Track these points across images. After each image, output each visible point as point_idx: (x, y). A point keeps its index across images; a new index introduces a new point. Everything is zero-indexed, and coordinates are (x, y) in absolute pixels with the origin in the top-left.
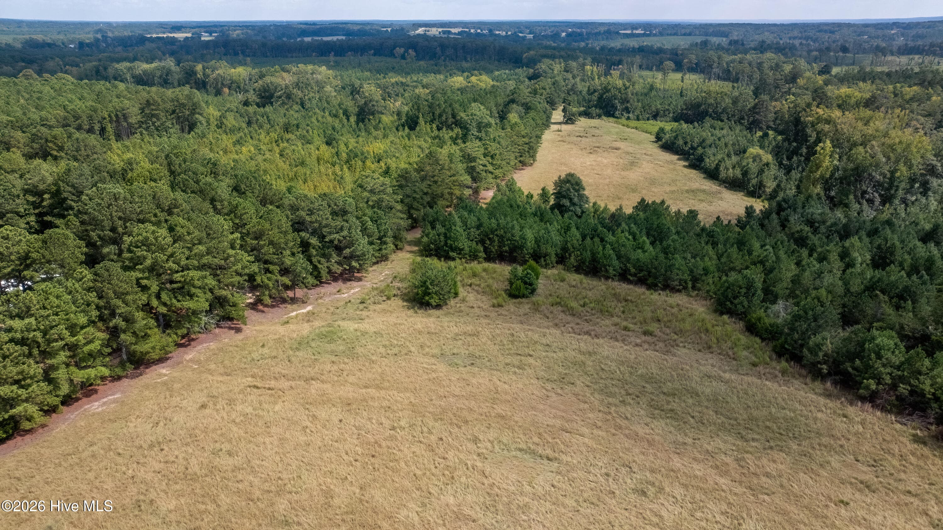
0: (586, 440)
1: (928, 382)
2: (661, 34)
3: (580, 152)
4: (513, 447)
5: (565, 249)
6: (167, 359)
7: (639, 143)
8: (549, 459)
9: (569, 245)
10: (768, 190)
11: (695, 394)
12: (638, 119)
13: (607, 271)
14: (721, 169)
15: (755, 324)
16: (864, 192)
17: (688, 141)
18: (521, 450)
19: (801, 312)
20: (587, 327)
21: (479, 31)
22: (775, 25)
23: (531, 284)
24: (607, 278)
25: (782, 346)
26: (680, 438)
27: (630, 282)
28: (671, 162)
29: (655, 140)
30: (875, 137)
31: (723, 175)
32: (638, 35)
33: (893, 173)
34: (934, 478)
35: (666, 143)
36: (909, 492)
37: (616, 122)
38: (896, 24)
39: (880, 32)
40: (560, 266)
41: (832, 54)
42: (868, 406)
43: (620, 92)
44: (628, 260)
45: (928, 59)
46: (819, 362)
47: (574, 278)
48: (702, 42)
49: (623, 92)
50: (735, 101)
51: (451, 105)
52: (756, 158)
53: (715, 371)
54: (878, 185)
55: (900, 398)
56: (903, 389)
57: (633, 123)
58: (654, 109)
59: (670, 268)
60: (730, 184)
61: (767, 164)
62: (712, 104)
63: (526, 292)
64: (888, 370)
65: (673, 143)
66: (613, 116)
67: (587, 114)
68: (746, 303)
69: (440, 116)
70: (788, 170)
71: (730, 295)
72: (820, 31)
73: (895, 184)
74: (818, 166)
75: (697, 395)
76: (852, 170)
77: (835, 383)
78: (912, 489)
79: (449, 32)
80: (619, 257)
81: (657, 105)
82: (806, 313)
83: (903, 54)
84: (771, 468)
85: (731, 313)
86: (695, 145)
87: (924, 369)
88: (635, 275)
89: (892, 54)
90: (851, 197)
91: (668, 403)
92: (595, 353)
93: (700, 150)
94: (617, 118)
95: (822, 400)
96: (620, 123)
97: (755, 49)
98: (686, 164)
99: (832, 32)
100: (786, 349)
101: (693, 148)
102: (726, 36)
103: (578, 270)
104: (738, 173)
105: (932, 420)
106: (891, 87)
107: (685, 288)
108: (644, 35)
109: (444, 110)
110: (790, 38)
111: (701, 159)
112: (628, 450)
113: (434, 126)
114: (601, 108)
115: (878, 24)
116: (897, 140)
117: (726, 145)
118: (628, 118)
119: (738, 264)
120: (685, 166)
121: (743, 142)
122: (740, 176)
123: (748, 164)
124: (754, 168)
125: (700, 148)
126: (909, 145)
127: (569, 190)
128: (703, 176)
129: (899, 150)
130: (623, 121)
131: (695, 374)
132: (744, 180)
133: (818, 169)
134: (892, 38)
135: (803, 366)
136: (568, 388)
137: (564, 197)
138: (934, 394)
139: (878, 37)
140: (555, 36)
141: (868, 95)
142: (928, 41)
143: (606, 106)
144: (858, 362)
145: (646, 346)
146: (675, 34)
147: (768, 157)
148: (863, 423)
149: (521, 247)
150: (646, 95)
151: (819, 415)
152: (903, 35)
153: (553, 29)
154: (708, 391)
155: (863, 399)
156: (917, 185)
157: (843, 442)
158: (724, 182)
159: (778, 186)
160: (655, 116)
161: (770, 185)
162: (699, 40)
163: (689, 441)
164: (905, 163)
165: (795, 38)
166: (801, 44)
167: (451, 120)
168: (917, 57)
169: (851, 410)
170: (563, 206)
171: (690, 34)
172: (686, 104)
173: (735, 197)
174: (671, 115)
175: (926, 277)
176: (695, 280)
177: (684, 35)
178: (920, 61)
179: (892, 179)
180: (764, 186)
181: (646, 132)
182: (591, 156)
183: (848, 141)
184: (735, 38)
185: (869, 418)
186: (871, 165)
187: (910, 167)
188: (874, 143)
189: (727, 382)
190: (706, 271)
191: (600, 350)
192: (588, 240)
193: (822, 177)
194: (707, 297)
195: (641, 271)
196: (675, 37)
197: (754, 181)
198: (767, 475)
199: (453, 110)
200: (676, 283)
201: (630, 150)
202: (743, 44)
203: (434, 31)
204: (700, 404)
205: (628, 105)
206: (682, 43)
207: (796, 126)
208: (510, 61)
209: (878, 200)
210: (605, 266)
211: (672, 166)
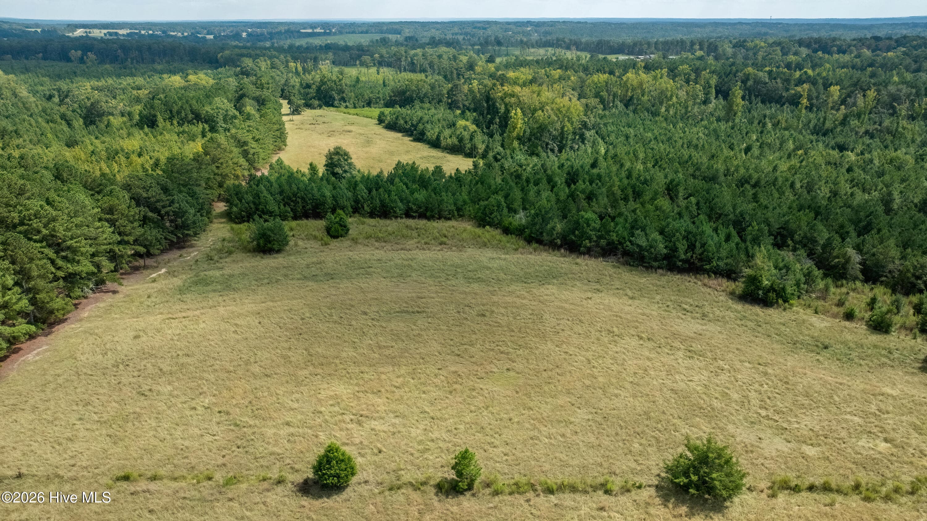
0: (437, 299)
1: (615, 235)
2: (341, 33)
3: (319, 136)
4: (392, 311)
5: (357, 201)
6: (66, 319)
7: (366, 126)
8: (418, 312)
9: (359, 196)
10: (480, 151)
11: (488, 268)
12: (355, 107)
13: (395, 212)
14: (442, 139)
15: (508, 227)
16: (547, 144)
17: (408, 120)
18: (398, 312)
19: (538, 211)
20: (399, 247)
21: (151, 32)
22: (437, 23)
23: (345, 226)
24: (396, 217)
25: (530, 236)
26: (491, 289)
27: (413, 218)
28: (398, 138)
29: (377, 122)
30: (547, 104)
31: (443, 143)
32: (319, 34)
33: (562, 128)
34: (626, 281)
35: (389, 123)
36: (618, 289)
37: (337, 111)
38: (529, 23)
39: (519, 29)
40: (357, 215)
41: (490, 47)
42: (587, 256)
43: (335, 84)
44: (409, 202)
45: (558, 51)
46: (554, 239)
47: (372, 221)
48: (381, 39)
49: (338, 83)
50: (433, 87)
51: (187, 102)
52: (465, 128)
53: (495, 255)
54: (554, 139)
55: (603, 249)
56: (603, 242)
57: (352, 111)
58: (367, 97)
59: (441, 202)
60: (451, 150)
61: (475, 131)
62: (415, 91)
63: (343, 233)
64: (594, 233)
65: (396, 123)
66: (332, 106)
67: (308, 106)
68: (499, 217)
69: (179, 113)
70: (491, 135)
71: (488, 212)
72: (475, 28)
73: (565, 136)
74: (514, 128)
75: (490, 268)
76: (537, 128)
77: (565, 249)
78: (618, 287)
79: (116, 34)
80: (401, 201)
81: (368, 94)
82: (541, 211)
83: (540, 47)
84: (548, 292)
85: (491, 225)
86: (415, 123)
87: (612, 229)
88: (416, 212)
89: (533, 47)
90: (539, 148)
91: (475, 275)
92: (414, 259)
93: (421, 126)
94: (337, 107)
95: (562, 259)
96: (341, 112)
97: (428, 44)
98: (411, 139)
99: (485, 29)
100: (533, 237)
101: (413, 125)
102: (400, 34)
103: (372, 215)
104: (455, 140)
105: (620, 256)
106: (543, 71)
107: (453, 216)
108: (325, 34)
109: (182, 107)
110: (453, 34)
111: (423, 133)
112: (464, 298)
113: (175, 122)
114: (319, 99)
115: (517, 22)
116: (562, 105)
117: (439, 120)
118: (346, 107)
119: (484, 195)
120: (411, 141)
121: (451, 117)
122: (457, 143)
123: (461, 133)
124: (466, 135)
125: (420, 125)
126: (569, 108)
127: (339, 160)
128: (427, 146)
129: (564, 112)
130: (342, 109)
131: (484, 259)
132: (461, 146)
133: (514, 129)
134: (528, 34)
135: (545, 245)
136: (408, 279)
137: (336, 166)
138: (618, 241)
139: (519, 33)
140: (237, 36)
141: (530, 77)
142: (554, 37)
143: (325, 97)
144: (577, 232)
145: (446, 250)
146: (353, 32)
147: (473, 127)
148: (586, 265)
149: (323, 204)
150: (354, 86)
151: (563, 265)
152: (536, 31)
153: (231, 29)
154: (495, 265)
155: (584, 254)
156: (577, 137)
157: (580, 275)
158: (446, 149)
159: (487, 146)
160: (369, 104)
161: (481, 148)
162: (378, 37)
163: (497, 289)
164: (568, 121)
165: (456, 34)
166: (464, 39)
167: (190, 116)
168: (550, 49)
169: (579, 260)
170: (337, 173)
171: (367, 32)
172: (393, 92)
173: (457, 159)
174: (382, 102)
175: (600, 184)
176: (458, 210)
177: (362, 33)
178: (553, 52)
179: (562, 133)
180: (477, 148)
181: (367, 117)
182: (331, 138)
183: (530, 109)
184: (408, 35)
185: (589, 262)
186: (549, 123)
187: (572, 124)
188: (548, 107)
189: (505, 259)
190: (465, 202)
191: (417, 257)
192: (374, 192)
193: (518, 135)
194: (470, 218)
195: (420, 208)
196: (354, 35)
197: (469, 146)
198: (547, 295)
199: (191, 106)
200: (447, 213)
201: (361, 131)
202: (417, 40)
203: (97, 33)
204: (493, 272)
205: (344, 95)
206: (363, 40)
207: (487, 102)
208: (204, 61)
209: (556, 149)
210: (392, 208)
211: (400, 142)
